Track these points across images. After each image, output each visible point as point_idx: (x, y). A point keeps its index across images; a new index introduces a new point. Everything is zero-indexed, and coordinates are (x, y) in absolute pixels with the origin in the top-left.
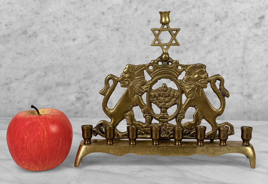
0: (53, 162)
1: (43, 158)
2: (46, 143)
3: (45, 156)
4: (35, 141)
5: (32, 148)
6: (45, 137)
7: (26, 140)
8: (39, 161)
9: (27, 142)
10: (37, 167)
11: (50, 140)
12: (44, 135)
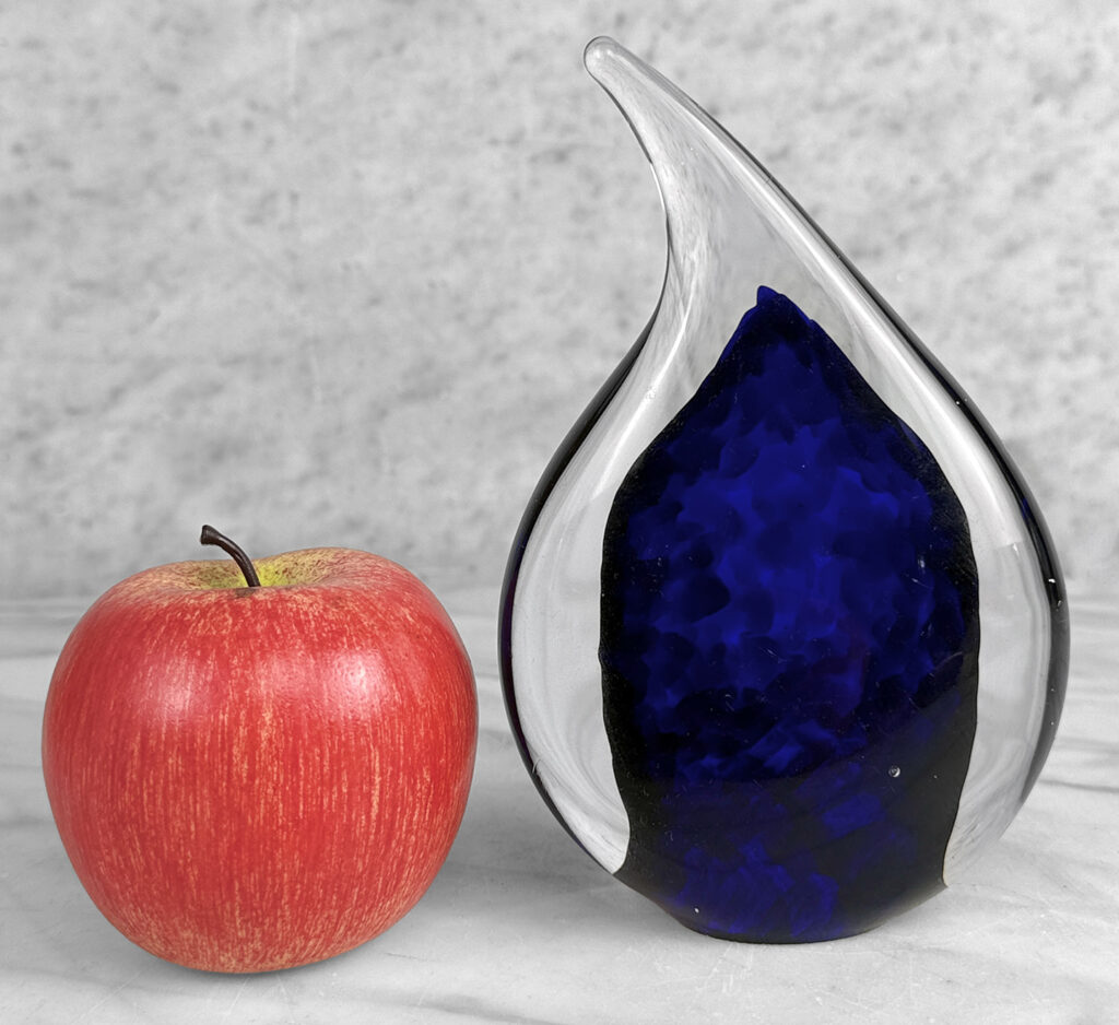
0: (328, 918)
1: (253, 896)
2: (270, 791)
3: (269, 880)
4: (195, 774)
5: (178, 824)
6: (264, 745)
7: (136, 762)
8: (232, 913)
9: (141, 778)
10: (221, 947)
11: (298, 769)
12: (253, 735)
